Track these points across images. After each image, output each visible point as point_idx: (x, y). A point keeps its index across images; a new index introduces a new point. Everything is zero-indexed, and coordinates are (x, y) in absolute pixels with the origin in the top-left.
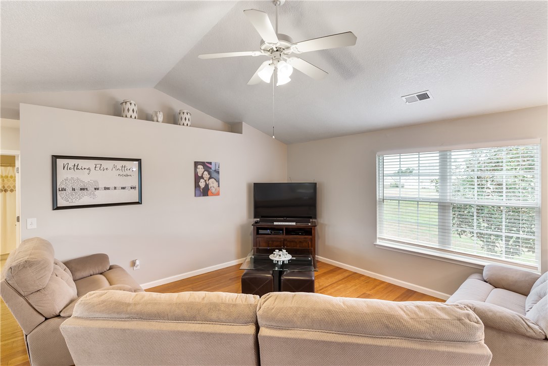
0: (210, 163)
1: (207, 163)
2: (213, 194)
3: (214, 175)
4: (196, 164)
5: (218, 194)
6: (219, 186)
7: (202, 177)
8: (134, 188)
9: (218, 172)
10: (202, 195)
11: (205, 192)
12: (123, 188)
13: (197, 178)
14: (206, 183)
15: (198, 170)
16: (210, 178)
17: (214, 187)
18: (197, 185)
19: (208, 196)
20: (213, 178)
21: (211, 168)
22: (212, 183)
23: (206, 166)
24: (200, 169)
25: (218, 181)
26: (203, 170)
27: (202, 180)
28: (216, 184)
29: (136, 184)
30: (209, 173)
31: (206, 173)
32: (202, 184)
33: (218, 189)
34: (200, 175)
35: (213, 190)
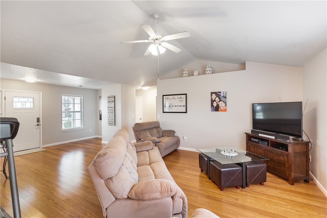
0: (220, 92)
1: (218, 92)
2: (222, 111)
3: (223, 99)
4: (212, 93)
5: (225, 110)
6: (226, 106)
7: (215, 101)
8: (184, 106)
9: (226, 97)
10: (215, 110)
11: (217, 109)
12: (181, 106)
13: (212, 101)
14: (217, 104)
15: (212, 97)
16: (219, 101)
17: (222, 106)
18: (212, 105)
19: (218, 111)
20: (222, 101)
21: (220, 95)
22: (222, 104)
23: (217, 94)
24: (214, 96)
25: (226, 103)
26: (216, 97)
27: (215, 102)
28: (224, 104)
29: (185, 105)
30: (219, 98)
31: (217, 98)
32: (215, 104)
33: (225, 107)
34: (213, 99)
35: (222, 108)
